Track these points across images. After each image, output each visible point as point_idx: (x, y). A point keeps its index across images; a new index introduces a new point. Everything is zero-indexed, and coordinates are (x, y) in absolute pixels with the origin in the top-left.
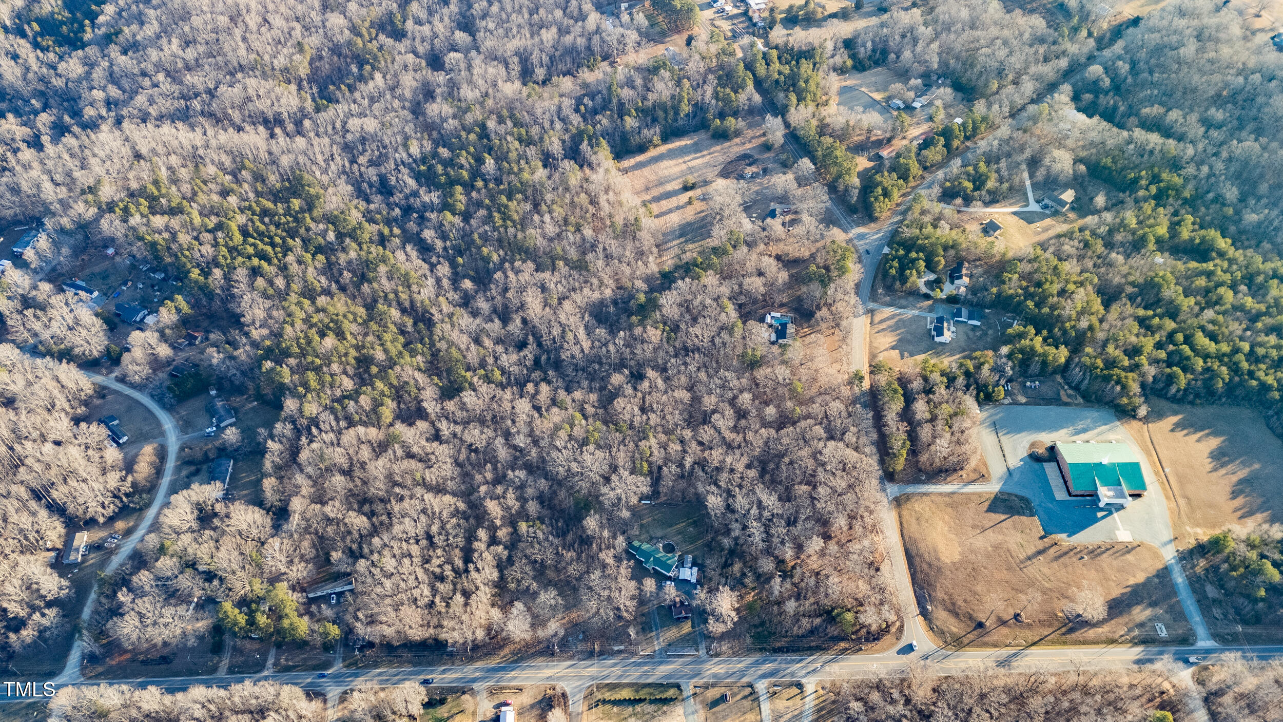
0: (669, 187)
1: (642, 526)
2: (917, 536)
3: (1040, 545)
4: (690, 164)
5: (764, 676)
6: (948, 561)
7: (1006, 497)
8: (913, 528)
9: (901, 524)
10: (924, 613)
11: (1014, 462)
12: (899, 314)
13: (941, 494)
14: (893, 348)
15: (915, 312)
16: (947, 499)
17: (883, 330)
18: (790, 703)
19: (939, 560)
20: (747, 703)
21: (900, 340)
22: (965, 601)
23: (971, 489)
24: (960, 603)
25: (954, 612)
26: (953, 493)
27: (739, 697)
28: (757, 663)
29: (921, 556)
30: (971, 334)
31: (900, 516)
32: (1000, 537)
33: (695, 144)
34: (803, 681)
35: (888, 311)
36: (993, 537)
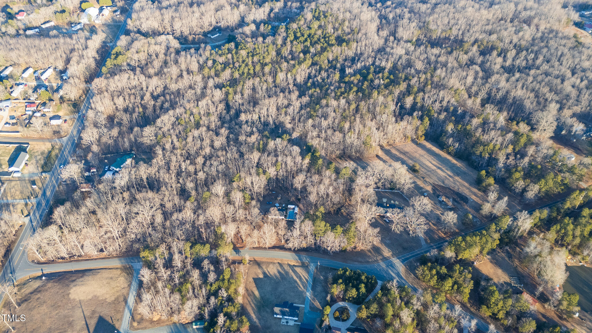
2: (99, 276)
5: (39, 202)
6: (72, 291)
8: (106, 274)
9: (110, 269)
10: (43, 275)
13: (128, 294)
16: (123, 298)
19: (75, 286)
20: (29, 194)
22: (38, 298)
23: (127, 316)
24: (39, 295)
25: (37, 291)
26: (126, 302)
29: (82, 277)
31: (117, 268)
32: (78, 328)
34: (29, 217)
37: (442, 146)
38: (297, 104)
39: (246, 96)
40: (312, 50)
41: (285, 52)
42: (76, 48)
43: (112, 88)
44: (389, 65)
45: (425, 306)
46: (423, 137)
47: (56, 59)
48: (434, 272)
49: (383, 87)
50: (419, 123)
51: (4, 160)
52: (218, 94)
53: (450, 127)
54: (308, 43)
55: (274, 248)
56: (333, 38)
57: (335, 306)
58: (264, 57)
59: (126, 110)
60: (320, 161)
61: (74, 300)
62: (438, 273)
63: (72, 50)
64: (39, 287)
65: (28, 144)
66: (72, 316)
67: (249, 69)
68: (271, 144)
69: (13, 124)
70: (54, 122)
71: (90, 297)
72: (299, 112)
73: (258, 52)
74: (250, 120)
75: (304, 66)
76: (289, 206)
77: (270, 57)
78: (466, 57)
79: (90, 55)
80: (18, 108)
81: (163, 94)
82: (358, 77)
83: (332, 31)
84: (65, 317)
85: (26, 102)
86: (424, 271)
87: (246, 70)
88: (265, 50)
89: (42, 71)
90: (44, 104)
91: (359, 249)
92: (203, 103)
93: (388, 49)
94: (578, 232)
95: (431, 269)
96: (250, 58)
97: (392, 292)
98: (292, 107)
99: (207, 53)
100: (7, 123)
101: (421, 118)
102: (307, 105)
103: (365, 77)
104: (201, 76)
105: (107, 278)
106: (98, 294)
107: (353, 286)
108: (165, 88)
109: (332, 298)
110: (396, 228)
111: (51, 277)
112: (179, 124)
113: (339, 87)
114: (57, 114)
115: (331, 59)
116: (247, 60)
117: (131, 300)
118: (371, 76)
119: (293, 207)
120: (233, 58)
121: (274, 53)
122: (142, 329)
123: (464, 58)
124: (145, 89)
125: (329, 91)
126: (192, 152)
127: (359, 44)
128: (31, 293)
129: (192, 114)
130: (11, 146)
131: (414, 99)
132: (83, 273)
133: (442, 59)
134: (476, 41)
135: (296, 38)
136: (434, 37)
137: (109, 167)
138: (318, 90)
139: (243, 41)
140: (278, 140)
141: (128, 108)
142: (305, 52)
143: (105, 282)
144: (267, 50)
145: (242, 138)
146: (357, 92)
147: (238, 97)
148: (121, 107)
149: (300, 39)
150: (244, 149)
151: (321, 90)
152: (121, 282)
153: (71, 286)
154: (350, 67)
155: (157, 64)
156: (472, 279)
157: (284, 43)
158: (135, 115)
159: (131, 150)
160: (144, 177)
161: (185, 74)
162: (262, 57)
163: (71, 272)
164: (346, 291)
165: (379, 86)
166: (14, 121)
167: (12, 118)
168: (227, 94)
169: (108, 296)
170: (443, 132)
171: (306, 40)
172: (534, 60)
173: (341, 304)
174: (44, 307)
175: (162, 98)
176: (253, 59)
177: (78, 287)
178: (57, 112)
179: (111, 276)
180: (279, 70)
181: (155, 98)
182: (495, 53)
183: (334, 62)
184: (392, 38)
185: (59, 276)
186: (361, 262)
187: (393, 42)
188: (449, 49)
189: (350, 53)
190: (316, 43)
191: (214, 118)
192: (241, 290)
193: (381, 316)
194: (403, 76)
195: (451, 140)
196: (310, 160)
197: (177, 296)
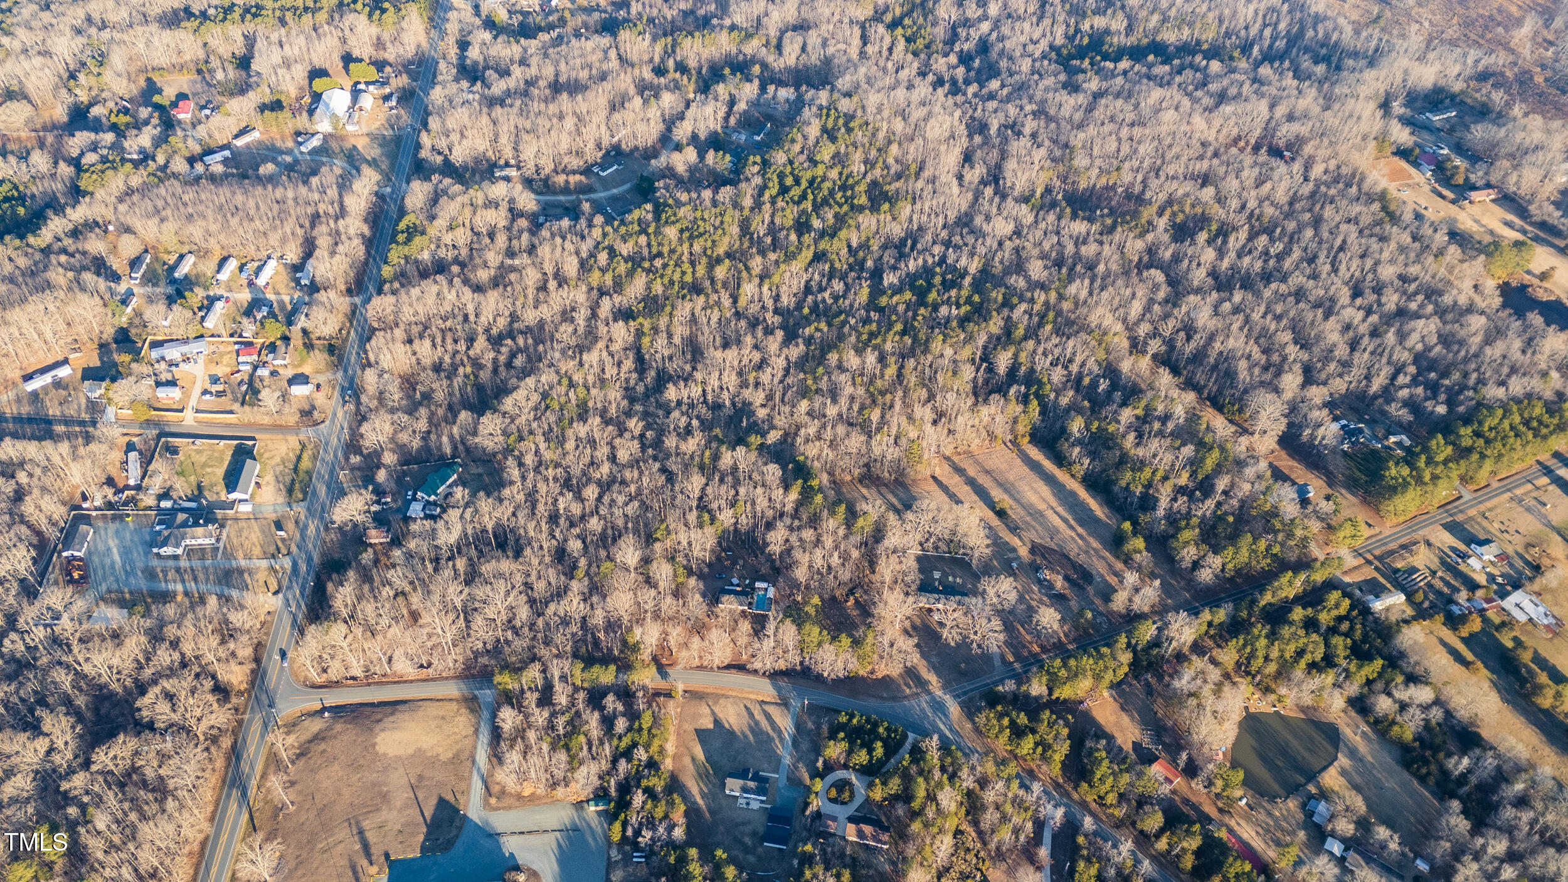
0: (996, 494)
1: (480, 475)
2: (420, 713)
3: (377, 851)
4: (1050, 514)
5: (295, 565)
6: (378, 740)
7: (457, 823)
8: (433, 710)
9: (438, 700)
10: (324, 709)
11: (511, 845)
12: (782, 739)
13: (475, 747)
14: (717, 722)
15: (787, 760)
16: (466, 754)
17: (751, 715)
18: (261, 583)
19: (383, 730)
20: (272, 549)
21: (731, 733)
22: (324, 751)
23: (477, 786)
24: (323, 746)
25: (317, 738)
26: (474, 762)
27: (280, 544)
28: (309, 560)
29: (392, 714)
30: (748, 829)
31: (452, 700)
32: (399, 804)
33: (1097, 520)
34: (280, 596)
35: (785, 723)
36: (402, 796)
37: (1060, 460)
38: (781, 363)
39: (677, 340)
40: (816, 223)
41: (760, 227)
42: (321, 212)
43: (407, 314)
44: (974, 266)
45: (983, 782)
46: (1027, 439)
47: (284, 241)
48: (1006, 721)
49: (954, 324)
50: (1020, 408)
51: (214, 474)
52: (621, 333)
53: (1076, 426)
54: (808, 205)
55: (729, 667)
56: (862, 188)
57: (831, 778)
58: (714, 242)
59: (437, 368)
60: (819, 499)
61: (385, 755)
62: (1013, 723)
63: (315, 218)
64: (321, 731)
65: (253, 439)
66: (386, 785)
67: (684, 273)
68: (727, 458)
69: (219, 394)
70: (298, 390)
71: (411, 751)
72: (781, 382)
73: (701, 230)
74: (685, 400)
75: (797, 265)
76: (758, 585)
77: (726, 240)
78: (1140, 245)
79: (352, 232)
80: (222, 355)
81: (511, 334)
82: (908, 295)
83: (863, 168)
84: (374, 785)
85: (236, 343)
86: (988, 720)
87: (677, 277)
88: (717, 223)
89: (256, 264)
90: (272, 348)
91: (880, 675)
92: (591, 358)
93: (978, 220)
94: (1275, 654)
95: (1000, 716)
96: (686, 246)
97: (928, 757)
98: (769, 370)
99: (597, 233)
100: (205, 392)
101: (1025, 400)
102: (801, 364)
103: (921, 295)
104: (584, 288)
105: (435, 718)
106: (424, 746)
107: (862, 746)
108: (514, 317)
109: (825, 762)
110: (950, 636)
111: (338, 711)
112: (547, 407)
113: (867, 321)
114: (300, 371)
115: (854, 244)
116: (679, 249)
117: (482, 756)
118: (933, 296)
119: (764, 585)
120: (649, 245)
121: (735, 230)
122: (504, 808)
123: (1136, 247)
124: (472, 318)
125: (846, 329)
126: (576, 471)
127: (918, 206)
128: (310, 742)
129: (572, 385)
130: (223, 443)
131: (1016, 356)
132: (394, 705)
133: (1089, 250)
134: (1170, 202)
135: (784, 190)
136: (1083, 185)
137: (415, 494)
138: (823, 326)
139: (670, 201)
140: (741, 450)
141: (441, 363)
142: (802, 226)
143: (433, 724)
144: (722, 222)
145: (670, 442)
146: (904, 333)
147: (661, 341)
148: (427, 362)
149: (792, 193)
150: (674, 465)
151: (830, 325)
152: (461, 726)
153: (377, 730)
154: (894, 268)
155: (493, 258)
156: (1069, 737)
157: (758, 205)
158: (458, 381)
159: (454, 457)
160: (490, 527)
161: (552, 284)
162: (709, 244)
163: (372, 705)
164: (850, 752)
165: (948, 320)
166: (220, 388)
167: (215, 380)
168: (639, 333)
169: (440, 750)
170: (1063, 432)
171: (804, 197)
172: (1280, 257)
173: (841, 774)
174: (336, 767)
175: (509, 342)
176: (691, 246)
177: (388, 733)
178: (299, 366)
179: (441, 713)
180: (744, 274)
181: (496, 342)
182: (1202, 237)
183: (861, 254)
184: (989, 191)
185: (353, 711)
186: (882, 698)
187: (991, 201)
188: (1109, 221)
189: (897, 230)
190: (825, 202)
191: (615, 394)
192: (670, 748)
193: (906, 796)
194: (1000, 298)
195: (1077, 450)
196: (801, 493)
197: (562, 756)
